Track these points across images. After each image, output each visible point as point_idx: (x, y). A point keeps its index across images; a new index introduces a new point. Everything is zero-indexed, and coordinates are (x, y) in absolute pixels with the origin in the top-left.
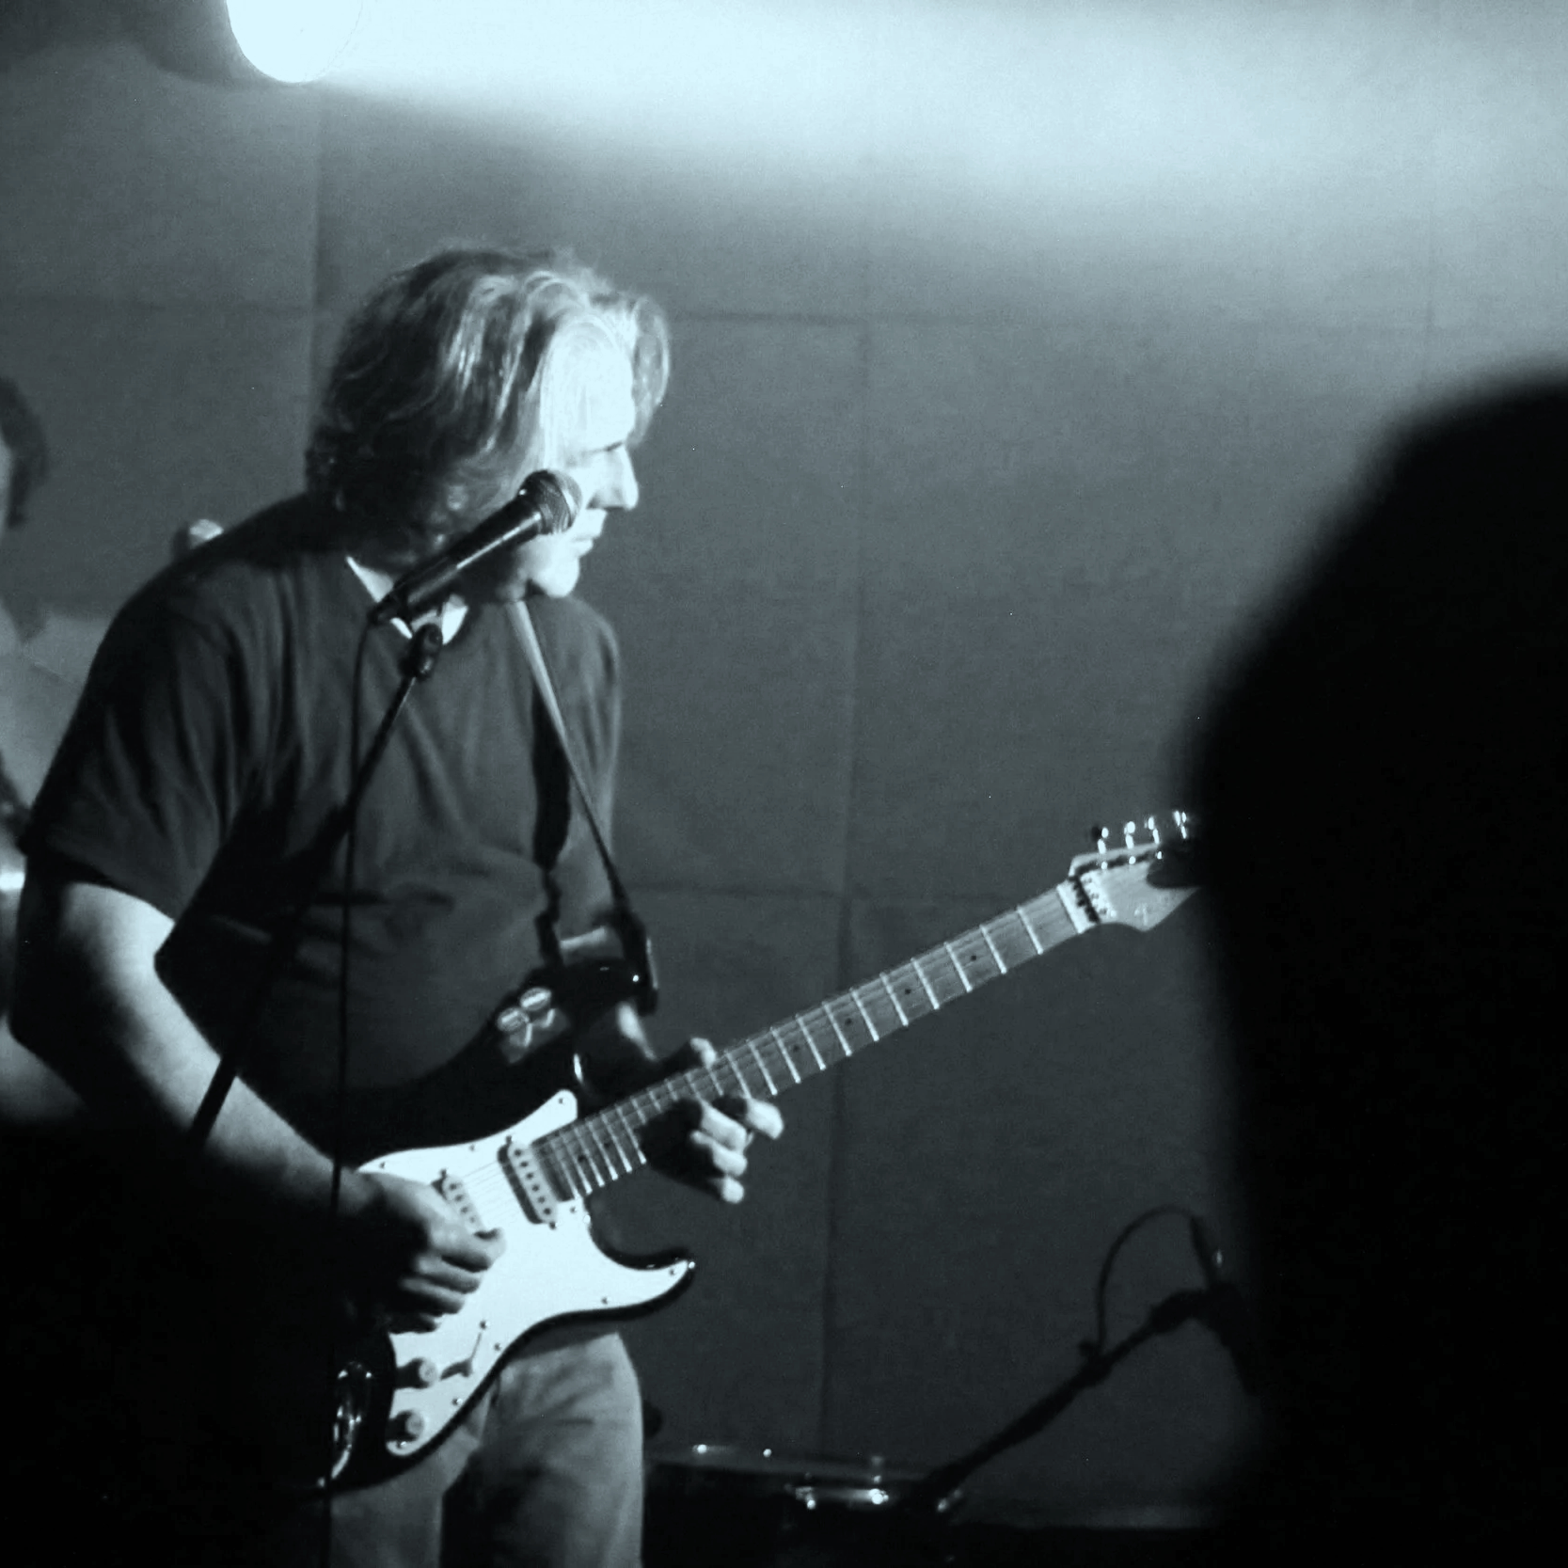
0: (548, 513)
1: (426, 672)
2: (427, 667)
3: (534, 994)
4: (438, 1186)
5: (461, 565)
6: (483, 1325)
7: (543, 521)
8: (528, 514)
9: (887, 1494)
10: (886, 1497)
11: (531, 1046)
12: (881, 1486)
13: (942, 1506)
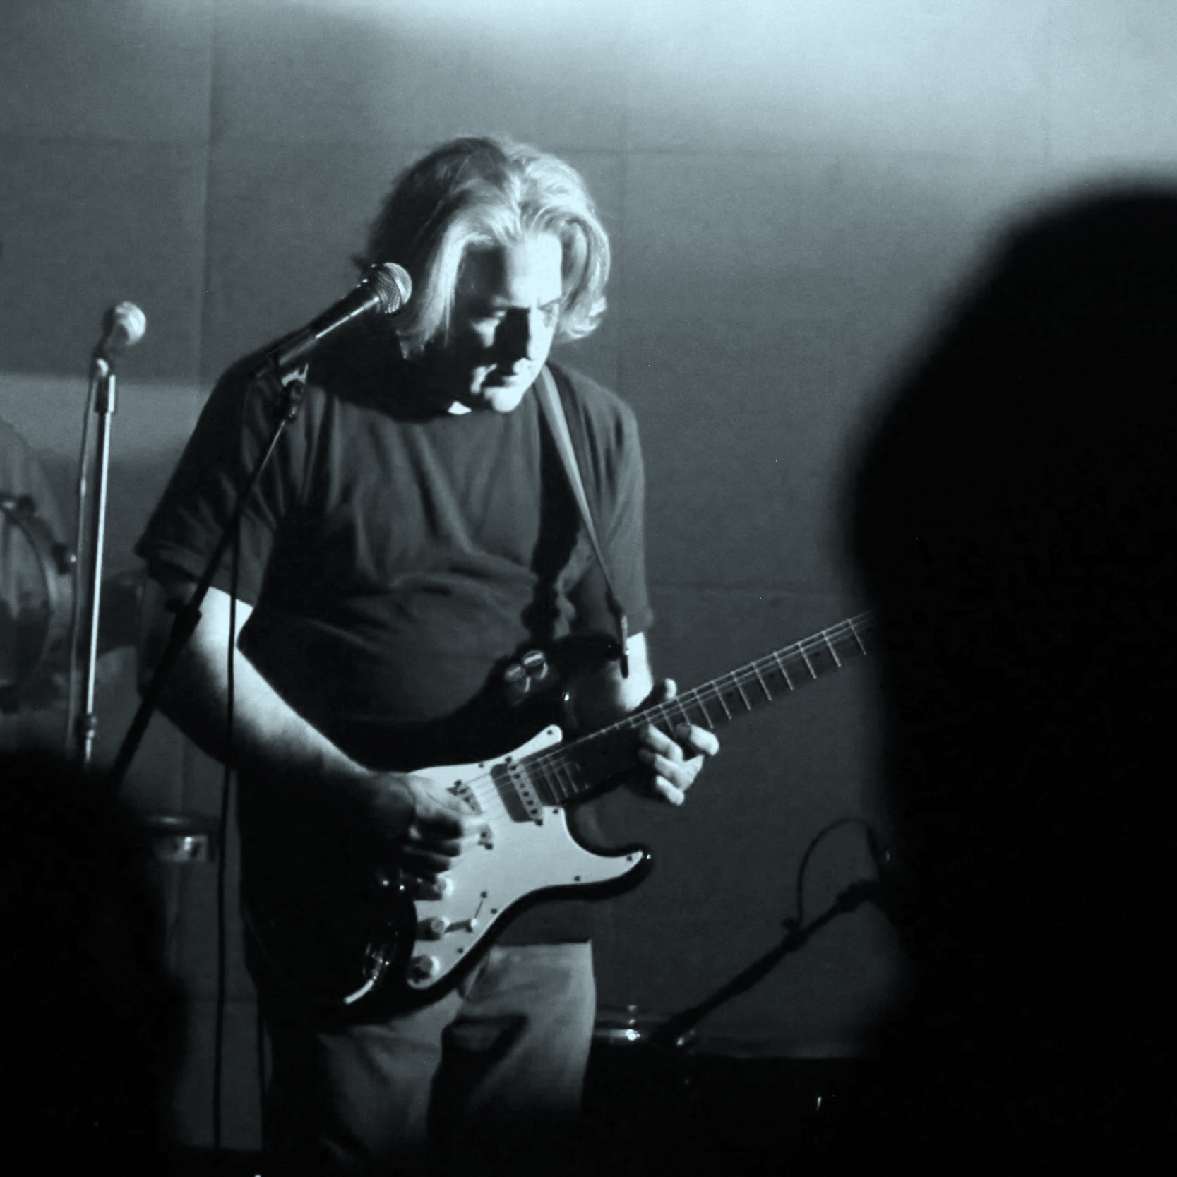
0: (384, 296)
1: (293, 416)
2: (293, 413)
3: (533, 655)
4: (454, 791)
5: (319, 336)
6: (484, 895)
7: (381, 302)
8: (369, 298)
9: (640, 1033)
10: (638, 1035)
11: (530, 693)
12: (634, 1027)
13: (680, 1042)
